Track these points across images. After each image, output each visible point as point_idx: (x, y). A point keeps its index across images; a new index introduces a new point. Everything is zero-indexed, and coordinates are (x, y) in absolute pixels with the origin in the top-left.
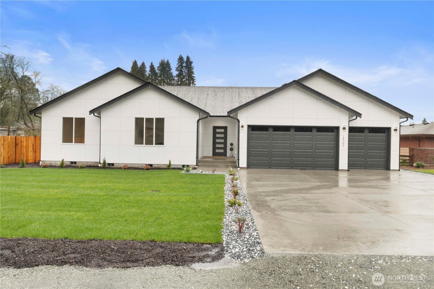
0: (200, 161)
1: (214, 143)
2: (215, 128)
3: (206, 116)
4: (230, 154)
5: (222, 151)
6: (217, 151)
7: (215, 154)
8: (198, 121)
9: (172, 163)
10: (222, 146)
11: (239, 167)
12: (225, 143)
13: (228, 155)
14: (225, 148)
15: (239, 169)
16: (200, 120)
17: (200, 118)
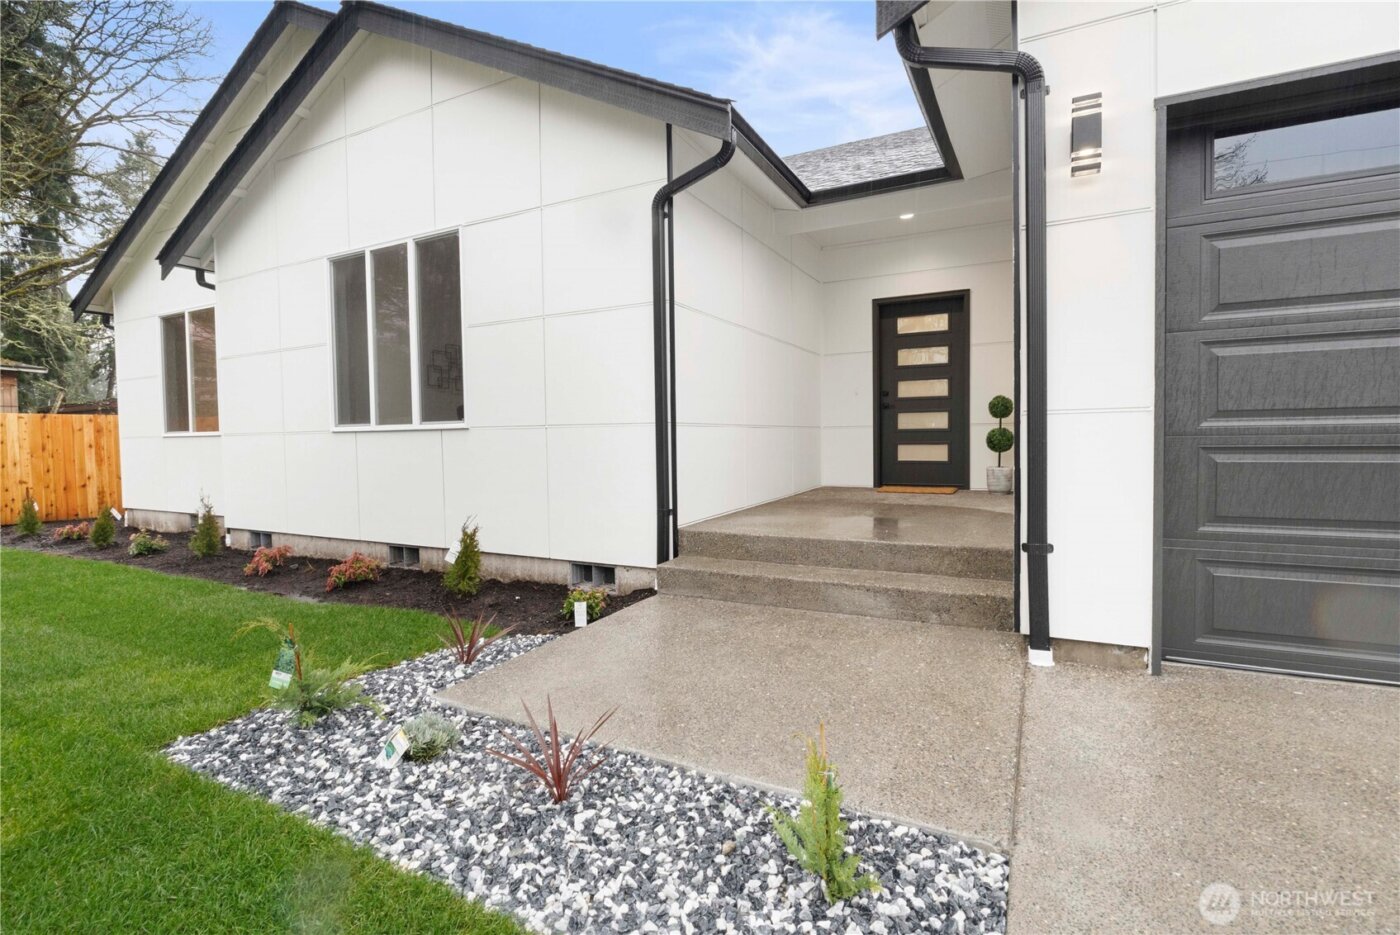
0: (684, 542)
1: (886, 405)
2: (886, 311)
3: (716, 146)
4: (990, 474)
5: (938, 453)
6: (907, 453)
7: (887, 471)
8: (663, 202)
9: (484, 544)
10: (939, 421)
11: (1040, 637)
12: (957, 404)
13: (978, 480)
14: (957, 436)
15: (1041, 658)
16: (677, 198)
17: (676, 176)
